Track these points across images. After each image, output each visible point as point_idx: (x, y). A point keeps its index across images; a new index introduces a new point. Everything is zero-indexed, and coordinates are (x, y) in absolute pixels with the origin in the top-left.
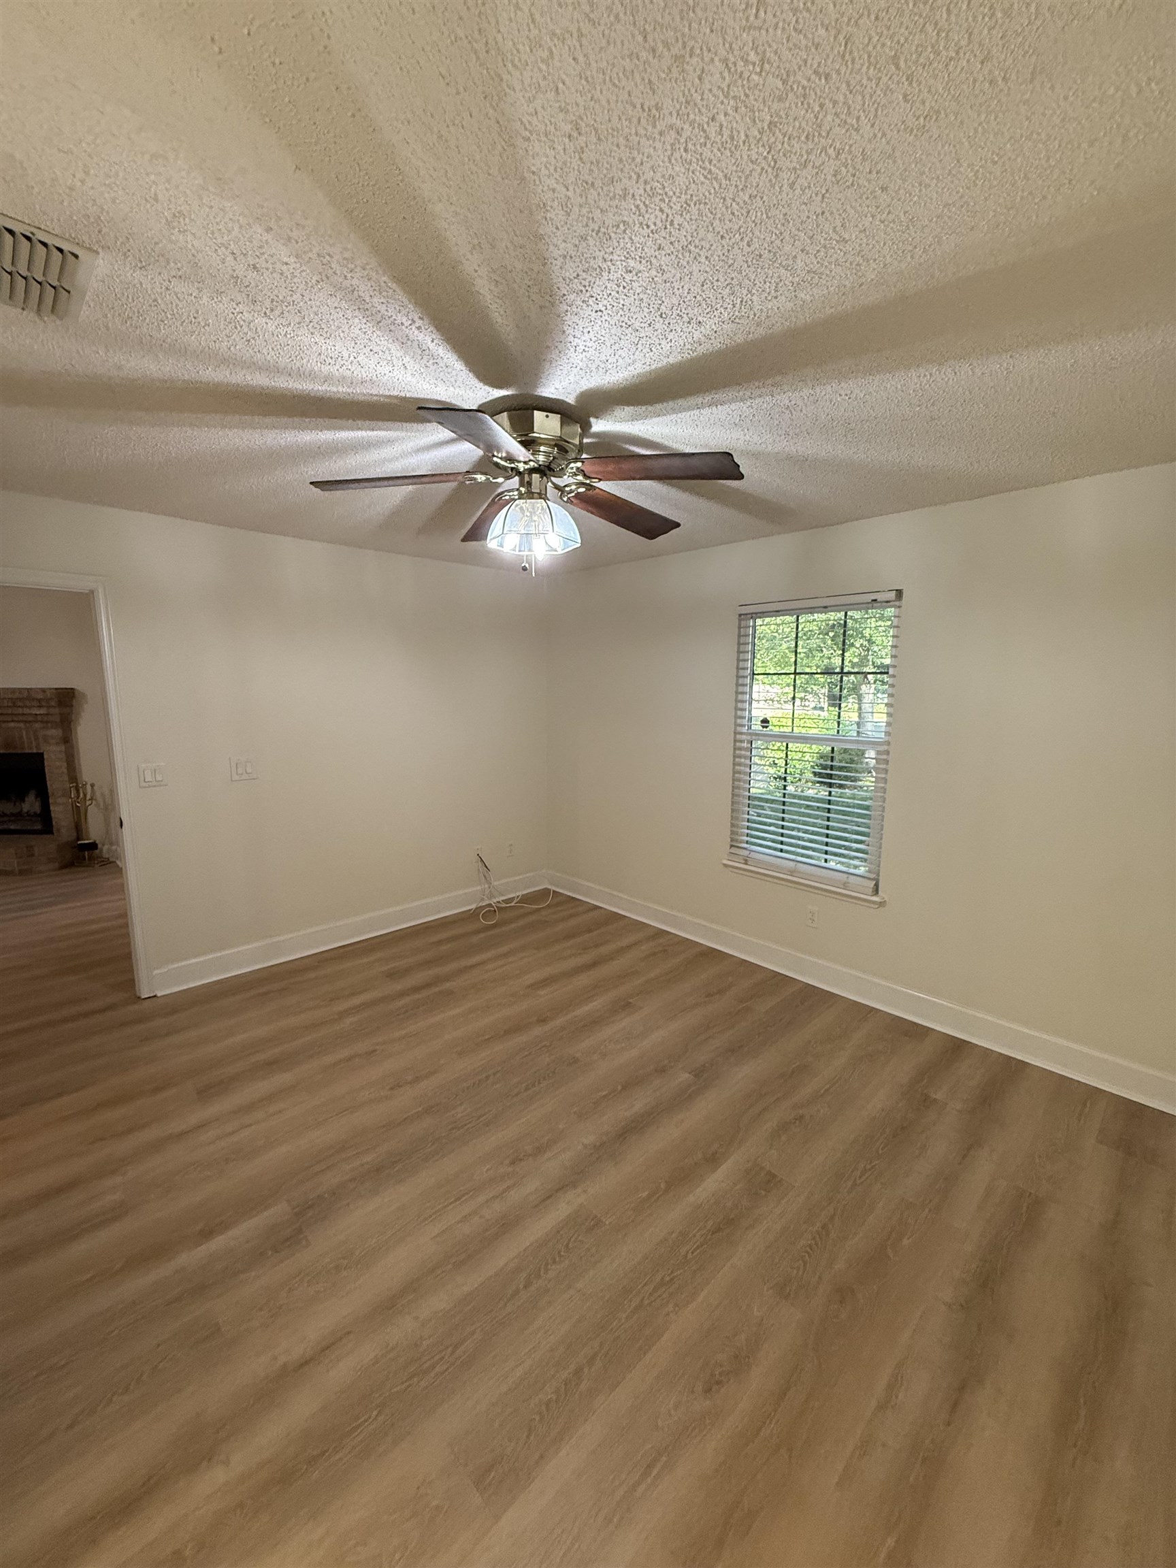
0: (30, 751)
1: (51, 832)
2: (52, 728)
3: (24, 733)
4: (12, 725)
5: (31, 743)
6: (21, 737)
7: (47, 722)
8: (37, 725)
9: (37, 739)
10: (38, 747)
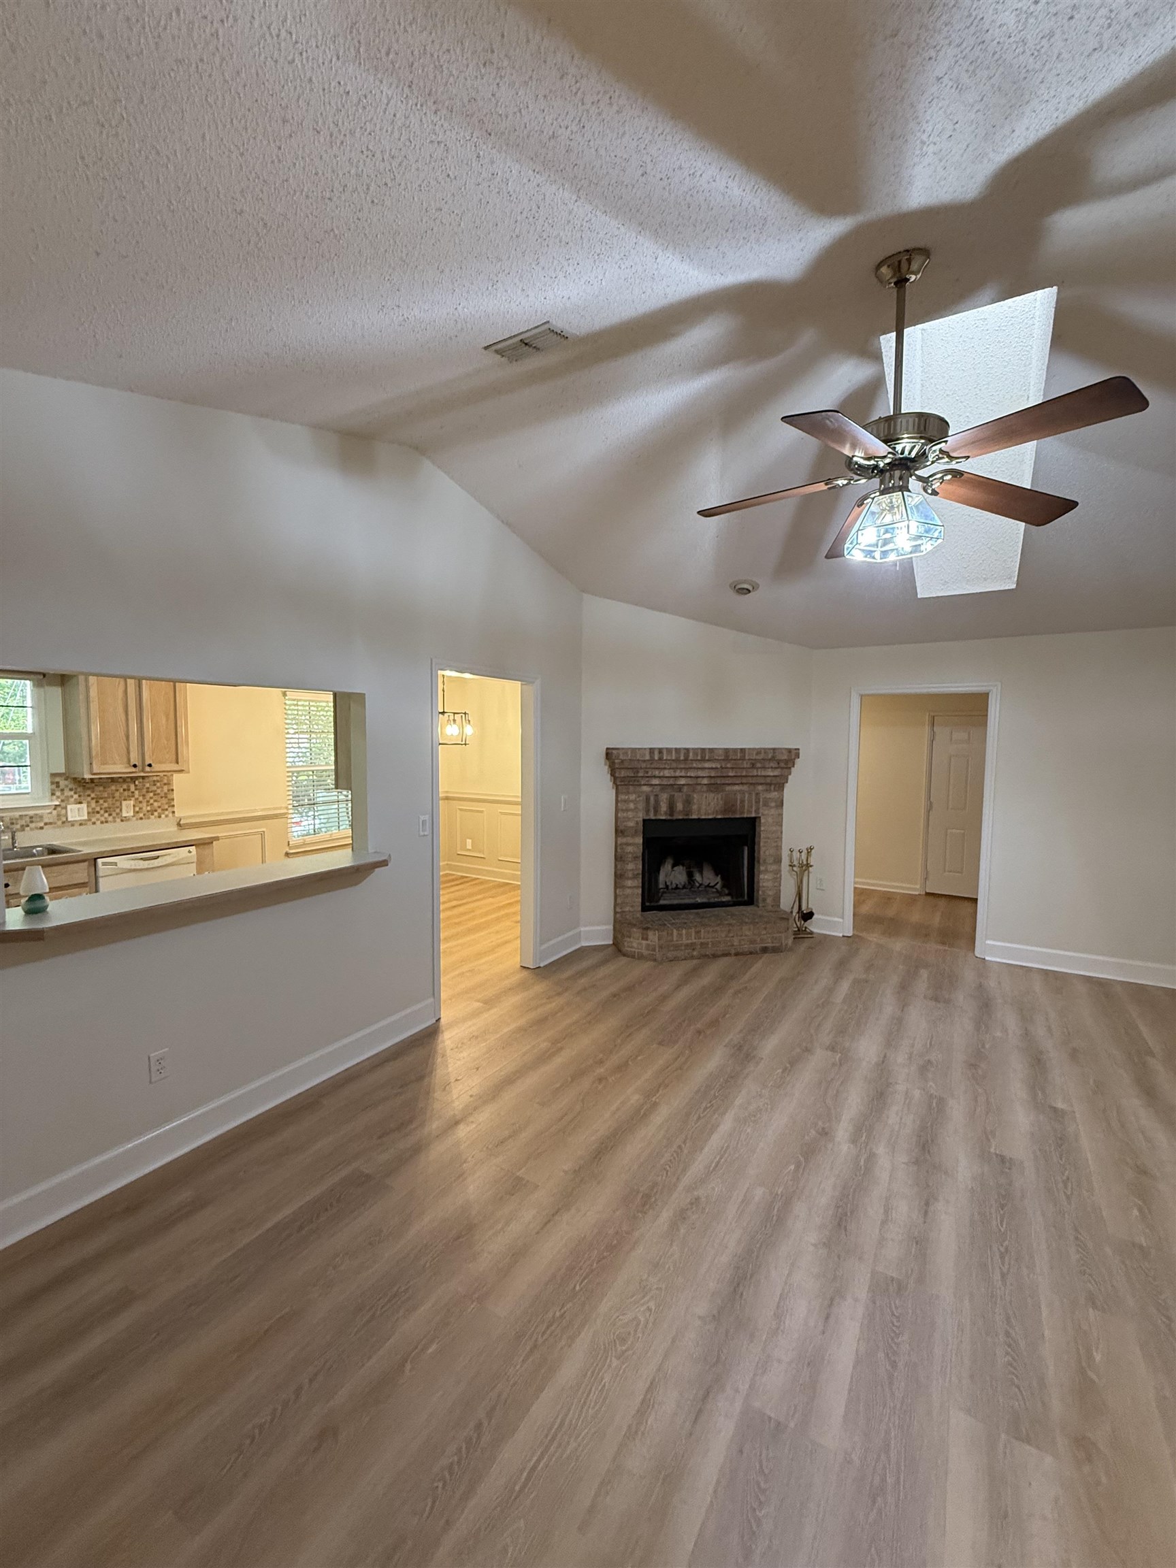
0: (749, 816)
1: (751, 901)
2: (775, 790)
3: (747, 796)
4: (736, 788)
5: (752, 807)
6: (742, 801)
7: (770, 784)
8: (760, 788)
9: (758, 802)
10: (757, 811)
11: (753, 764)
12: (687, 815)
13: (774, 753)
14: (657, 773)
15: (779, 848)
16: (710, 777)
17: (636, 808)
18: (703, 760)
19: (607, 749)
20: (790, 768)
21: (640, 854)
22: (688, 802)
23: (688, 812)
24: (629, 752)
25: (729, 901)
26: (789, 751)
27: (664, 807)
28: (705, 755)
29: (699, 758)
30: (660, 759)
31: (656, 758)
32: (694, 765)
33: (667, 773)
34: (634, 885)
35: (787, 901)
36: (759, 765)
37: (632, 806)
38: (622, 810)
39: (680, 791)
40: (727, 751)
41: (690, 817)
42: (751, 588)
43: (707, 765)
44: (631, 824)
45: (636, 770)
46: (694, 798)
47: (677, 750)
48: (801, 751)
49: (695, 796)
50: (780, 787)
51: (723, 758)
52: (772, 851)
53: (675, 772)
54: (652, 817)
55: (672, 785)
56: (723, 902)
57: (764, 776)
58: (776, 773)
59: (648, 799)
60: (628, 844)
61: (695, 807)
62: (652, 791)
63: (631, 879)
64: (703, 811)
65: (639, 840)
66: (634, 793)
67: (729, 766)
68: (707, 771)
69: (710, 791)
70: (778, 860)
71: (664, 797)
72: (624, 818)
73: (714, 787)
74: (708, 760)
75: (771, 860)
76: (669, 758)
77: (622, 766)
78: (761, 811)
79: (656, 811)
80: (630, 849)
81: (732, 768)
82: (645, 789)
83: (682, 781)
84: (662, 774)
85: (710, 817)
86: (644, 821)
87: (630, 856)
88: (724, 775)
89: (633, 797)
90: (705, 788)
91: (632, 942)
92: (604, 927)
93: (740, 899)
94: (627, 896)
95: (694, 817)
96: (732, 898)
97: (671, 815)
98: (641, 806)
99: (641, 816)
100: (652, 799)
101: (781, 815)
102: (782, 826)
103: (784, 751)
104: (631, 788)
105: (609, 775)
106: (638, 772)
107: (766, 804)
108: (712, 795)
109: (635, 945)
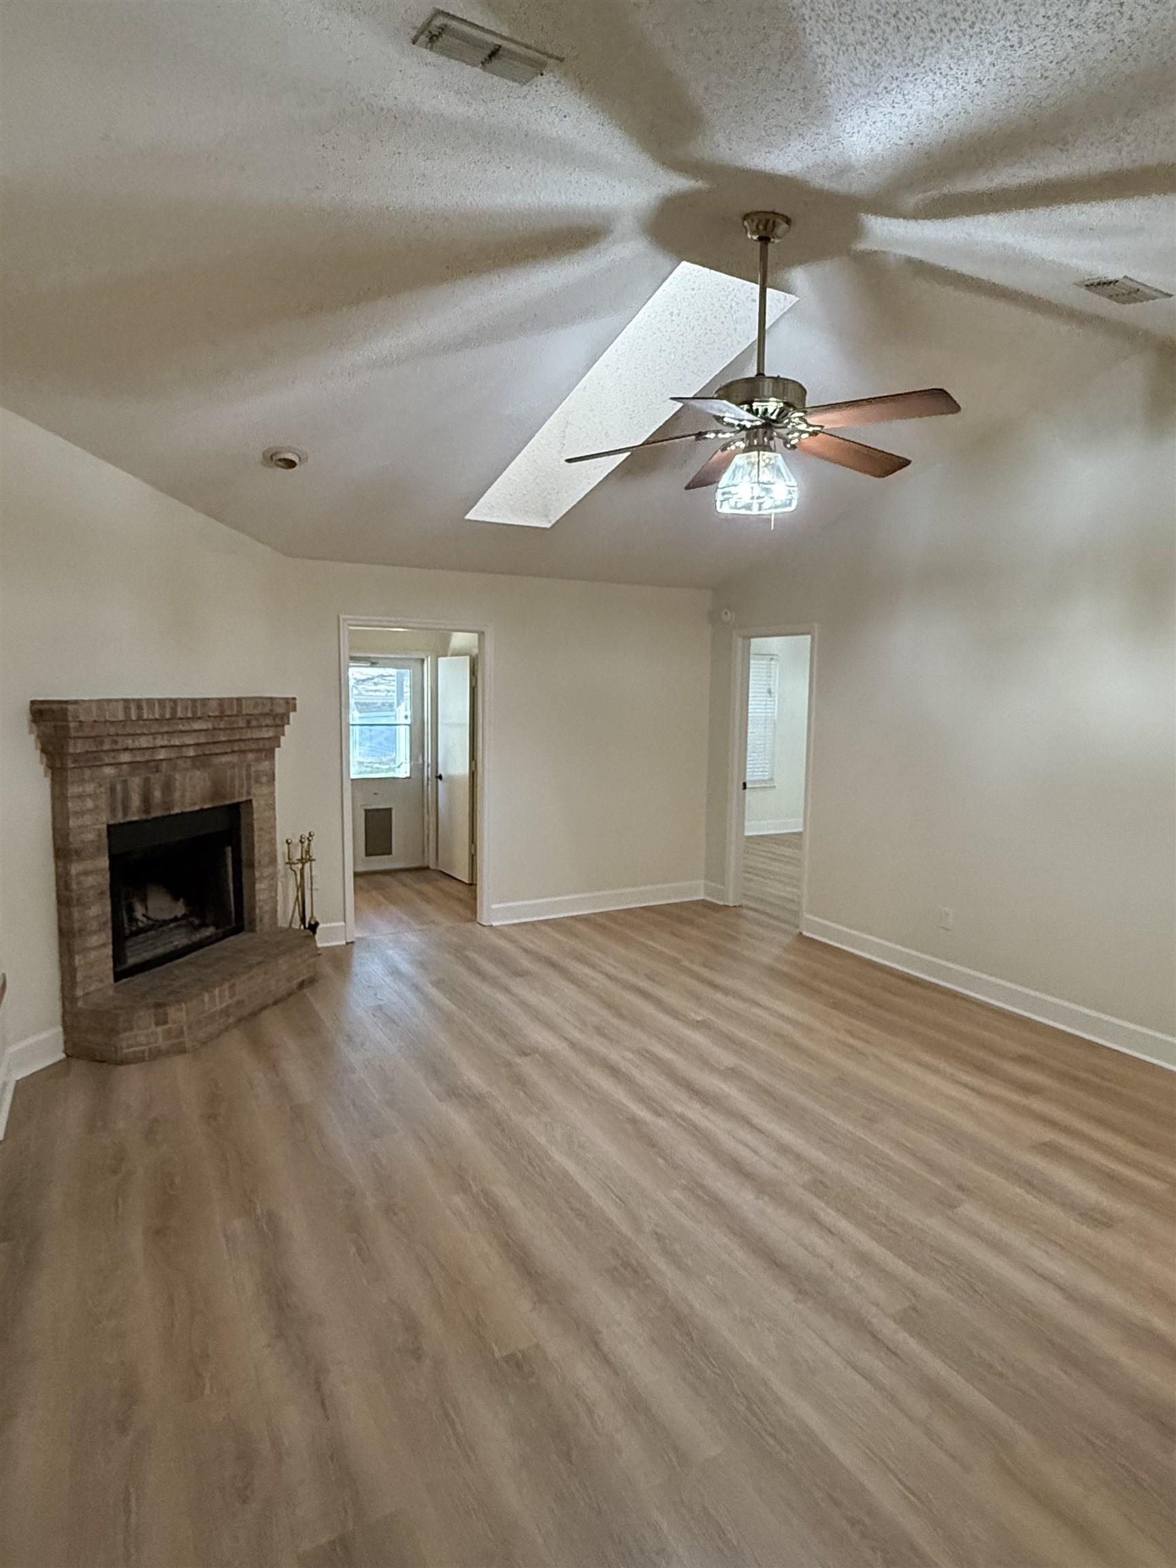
0: (240, 800)
1: (242, 926)
2: (267, 759)
3: (237, 771)
5: (242, 786)
7: (263, 750)
9: (248, 778)
11: (249, 722)
12: (168, 809)
13: (272, 704)
14: (129, 743)
15: (272, 842)
16: (198, 745)
17: (96, 807)
18: (195, 718)
19: (33, 702)
20: (283, 726)
21: (106, 887)
22: (168, 787)
23: (167, 804)
24: (94, 708)
25: (216, 934)
26: (287, 700)
27: (136, 801)
28: (197, 706)
29: (190, 715)
30: (140, 718)
31: (134, 718)
32: (181, 727)
33: (144, 742)
34: (101, 942)
35: (286, 913)
36: (254, 723)
37: (90, 804)
38: (76, 813)
39: (157, 771)
40: (221, 701)
41: (173, 812)
42: (297, 461)
43: (196, 726)
44: (90, 836)
45: (98, 739)
46: (176, 780)
47: (161, 702)
48: (297, 701)
49: (177, 777)
50: (270, 754)
51: (217, 714)
52: (267, 847)
53: (154, 739)
54: (120, 819)
55: (147, 762)
56: (208, 937)
57: (257, 739)
58: (271, 734)
59: (113, 790)
60: (86, 873)
61: (177, 795)
62: (119, 776)
63: (95, 932)
64: (187, 800)
65: (104, 862)
66: (92, 780)
67: (222, 726)
68: (194, 735)
69: (194, 766)
70: (273, 861)
71: (135, 782)
72: (79, 827)
73: (201, 761)
74: (200, 718)
75: (265, 861)
76: (151, 717)
77: (80, 734)
78: (253, 791)
79: (126, 810)
80: (90, 881)
81: (226, 729)
82: (108, 771)
83: (162, 755)
84: (137, 744)
85: (197, 808)
86: (109, 827)
87: (92, 892)
88: (216, 740)
89: (90, 788)
90: (189, 762)
91: (135, 1037)
92: (45, 1035)
93: (228, 927)
94: (92, 965)
95: (176, 811)
96: (217, 928)
97: (147, 811)
98: (103, 802)
99: (105, 819)
100: (119, 787)
101: (272, 793)
102: (274, 809)
103: (282, 702)
104: (87, 773)
105: (38, 752)
106: (102, 743)
107: (257, 781)
108: (198, 773)
109: (142, 1039)
